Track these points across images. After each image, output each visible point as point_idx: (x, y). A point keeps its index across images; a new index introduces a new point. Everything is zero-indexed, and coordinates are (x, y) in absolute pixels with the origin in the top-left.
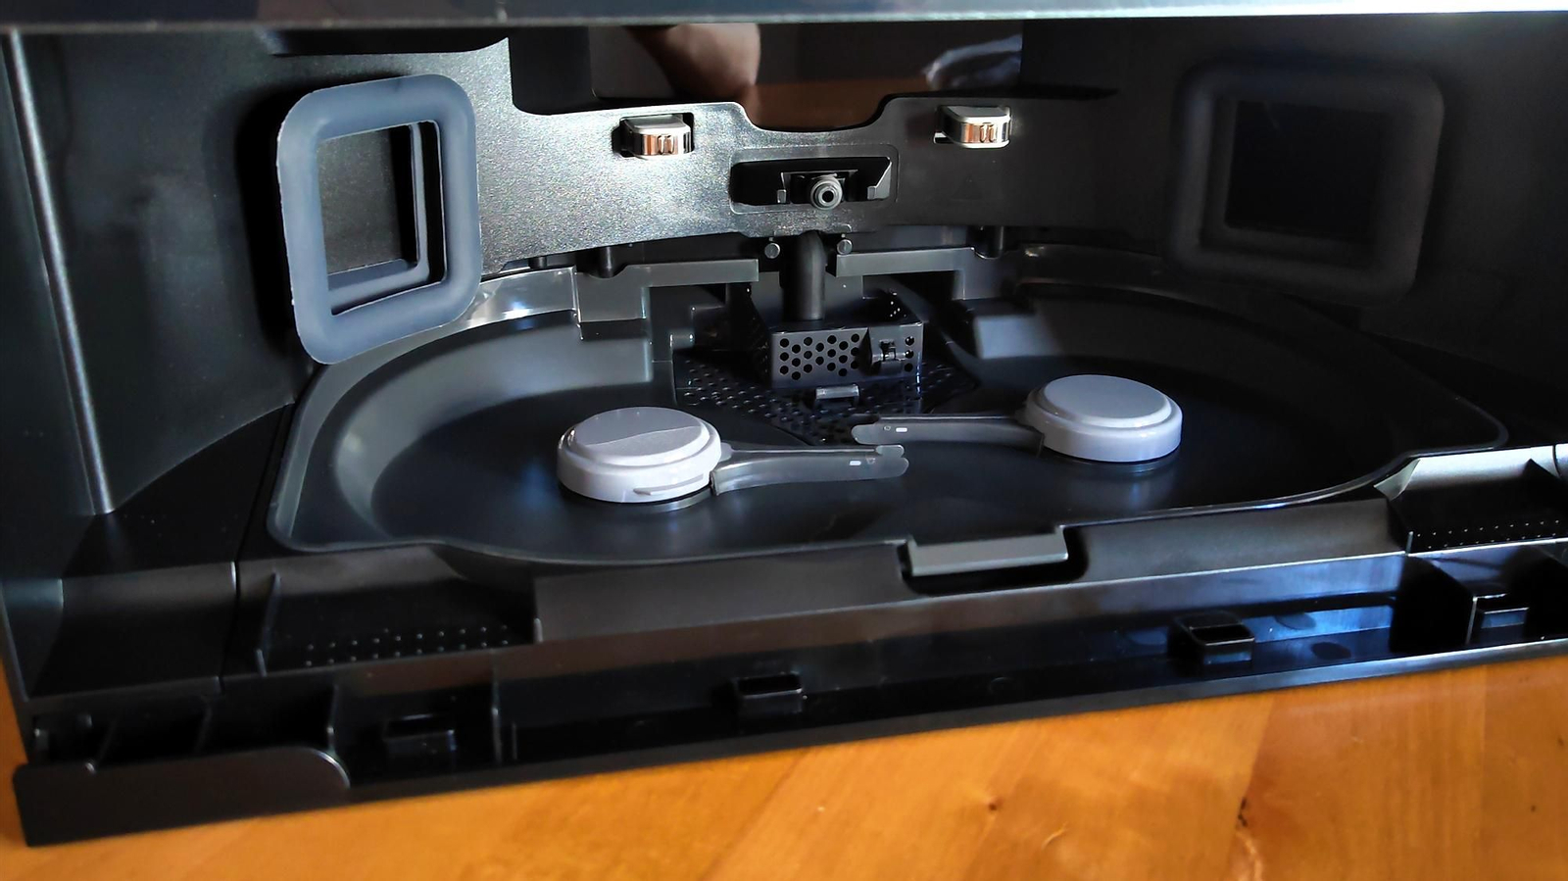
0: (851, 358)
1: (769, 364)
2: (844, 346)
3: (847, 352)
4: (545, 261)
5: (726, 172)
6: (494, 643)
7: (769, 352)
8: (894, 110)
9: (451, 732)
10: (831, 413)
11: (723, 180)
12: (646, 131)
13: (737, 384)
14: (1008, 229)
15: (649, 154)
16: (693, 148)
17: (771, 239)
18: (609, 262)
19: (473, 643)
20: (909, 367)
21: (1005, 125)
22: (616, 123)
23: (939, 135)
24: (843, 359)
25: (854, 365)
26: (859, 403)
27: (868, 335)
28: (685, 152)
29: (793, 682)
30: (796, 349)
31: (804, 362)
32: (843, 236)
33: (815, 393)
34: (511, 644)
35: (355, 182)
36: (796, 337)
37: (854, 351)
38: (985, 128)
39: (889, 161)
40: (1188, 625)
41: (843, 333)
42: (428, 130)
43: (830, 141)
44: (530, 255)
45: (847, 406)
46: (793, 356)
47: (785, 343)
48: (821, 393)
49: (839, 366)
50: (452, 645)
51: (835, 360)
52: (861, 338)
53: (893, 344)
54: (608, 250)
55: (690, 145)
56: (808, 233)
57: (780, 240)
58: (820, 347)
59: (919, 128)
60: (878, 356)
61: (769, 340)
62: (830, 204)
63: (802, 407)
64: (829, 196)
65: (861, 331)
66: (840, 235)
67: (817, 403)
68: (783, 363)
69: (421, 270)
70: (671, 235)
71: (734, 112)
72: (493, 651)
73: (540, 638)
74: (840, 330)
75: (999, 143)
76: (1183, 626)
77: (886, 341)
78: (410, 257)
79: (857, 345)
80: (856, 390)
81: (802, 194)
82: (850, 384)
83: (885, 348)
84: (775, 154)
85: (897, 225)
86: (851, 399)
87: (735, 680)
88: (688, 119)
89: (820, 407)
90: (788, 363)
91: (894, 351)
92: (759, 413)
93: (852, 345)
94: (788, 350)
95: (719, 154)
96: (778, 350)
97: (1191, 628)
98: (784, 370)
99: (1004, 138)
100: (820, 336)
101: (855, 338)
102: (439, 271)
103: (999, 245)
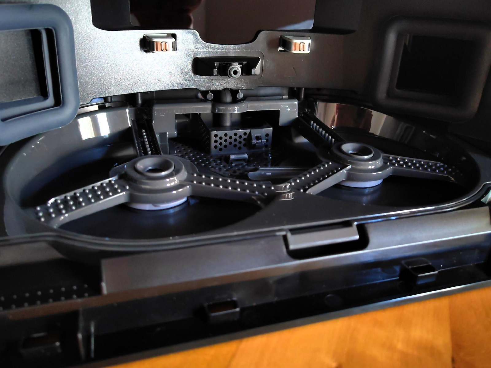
0: (243, 142)
1: (209, 144)
2: (240, 137)
3: (242, 140)
4: (111, 99)
5: (190, 61)
6: (80, 296)
7: (209, 139)
8: (262, 35)
9: (58, 344)
10: (236, 165)
11: (189, 65)
12: (155, 40)
13: (196, 153)
14: (305, 89)
15: (157, 50)
16: (176, 50)
17: (209, 92)
18: (140, 100)
19: (68, 296)
20: (266, 146)
21: (310, 43)
22: (142, 37)
23: (280, 48)
24: (240, 142)
25: (244, 145)
26: (248, 161)
27: (250, 133)
28: (173, 50)
29: (234, 304)
30: (221, 138)
31: (224, 143)
32: (239, 91)
33: (229, 157)
34: (90, 295)
35: (14, 57)
36: (221, 133)
37: (245, 139)
38: (302, 44)
39: (259, 59)
40: (409, 266)
41: (240, 132)
42: (49, 32)
43: (235, 49)
44: (103, 96)
45: (243, 163)
46: (219, 141)
47: (216, 136)
48: (232, 157)
49: (238, 145)
50: (57, 298)
51: (237, 143)
52: (248, 133)
53: (261, 136)
54: (139, 95)
55: (175, 48)
56: (226, 89)
57: (213, 92)
58: (231, 138)
59: (272, 45)
60: (254, 141)
61: (210, 134)
62: (236, 76)
63: (224, 163)
64: (236, 72)
65: (248, 131)
66: (238, 90)
67: (230, 161)
68: (215, 144)
69: (50, 101)
70: (167, 88)
71: (194, 34)
72: (79, 300)
73: (105, 291)
74: (239, 130)
75: (307, 51)
76: (407, 267)
77: (258, 135)
78: (44, 95)
79: (246, 137)
80: (246, 156)
81: (224, 71)
82: (244, 153)
83: (257, 138)
84: (212, 54)
85: (262, 87)
86: (244, 160)
87: (206, 304)
88: (174, 36)
89: (232, 163)
90: (217, 144)
91: (261, 139)
92: (206, 165)
93: (244, 137)
94: (218, 139)
95: (187, 53)
96: (213, 139)
97: (410, 267)
98: (216, 147)
99: (309, 49)
100: (231, 133)
101: (245, 134)
102: (59, 102)
103: (301, 96)
